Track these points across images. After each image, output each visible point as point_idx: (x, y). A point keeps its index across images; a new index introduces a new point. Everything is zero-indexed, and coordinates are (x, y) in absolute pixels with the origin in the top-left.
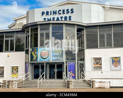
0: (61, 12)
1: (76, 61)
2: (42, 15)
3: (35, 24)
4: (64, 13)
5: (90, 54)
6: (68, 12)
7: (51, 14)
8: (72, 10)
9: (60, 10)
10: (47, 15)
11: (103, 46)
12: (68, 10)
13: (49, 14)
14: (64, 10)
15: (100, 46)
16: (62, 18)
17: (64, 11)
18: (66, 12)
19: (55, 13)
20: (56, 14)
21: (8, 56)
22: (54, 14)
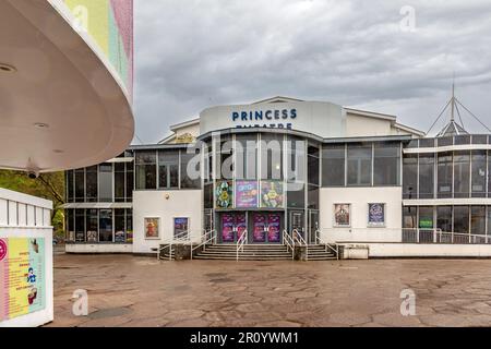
0: (272, 115)
1: (306, 209)
3: (227, 132)
4: (277, 117)
5: (330, 197)
8: (293, 111)
11: (353, 182)
13: (248, 117)
15: (348, 182)
17: (277, 112)
18: (281, 115)
19: (258, 115)
21: (167, 196)
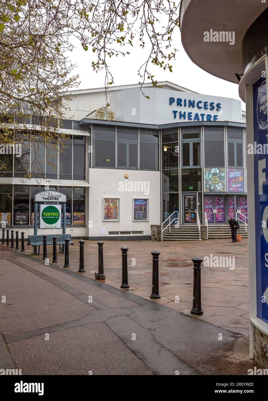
0: (202, 105)
2: (170, 104)
4: (206, 108)
6: (212, 108)
7: (185, 105)
8: (218, 105)
9: (200, 102)
10: (178, 105)
12: (212, 104)
13: (183, 103)
14: (207, 102)
16: (203, 115)
18: (209, 106)
19: (192, 104)
20: (193, 107)
21: (127, 176)
22: (189, 106)
